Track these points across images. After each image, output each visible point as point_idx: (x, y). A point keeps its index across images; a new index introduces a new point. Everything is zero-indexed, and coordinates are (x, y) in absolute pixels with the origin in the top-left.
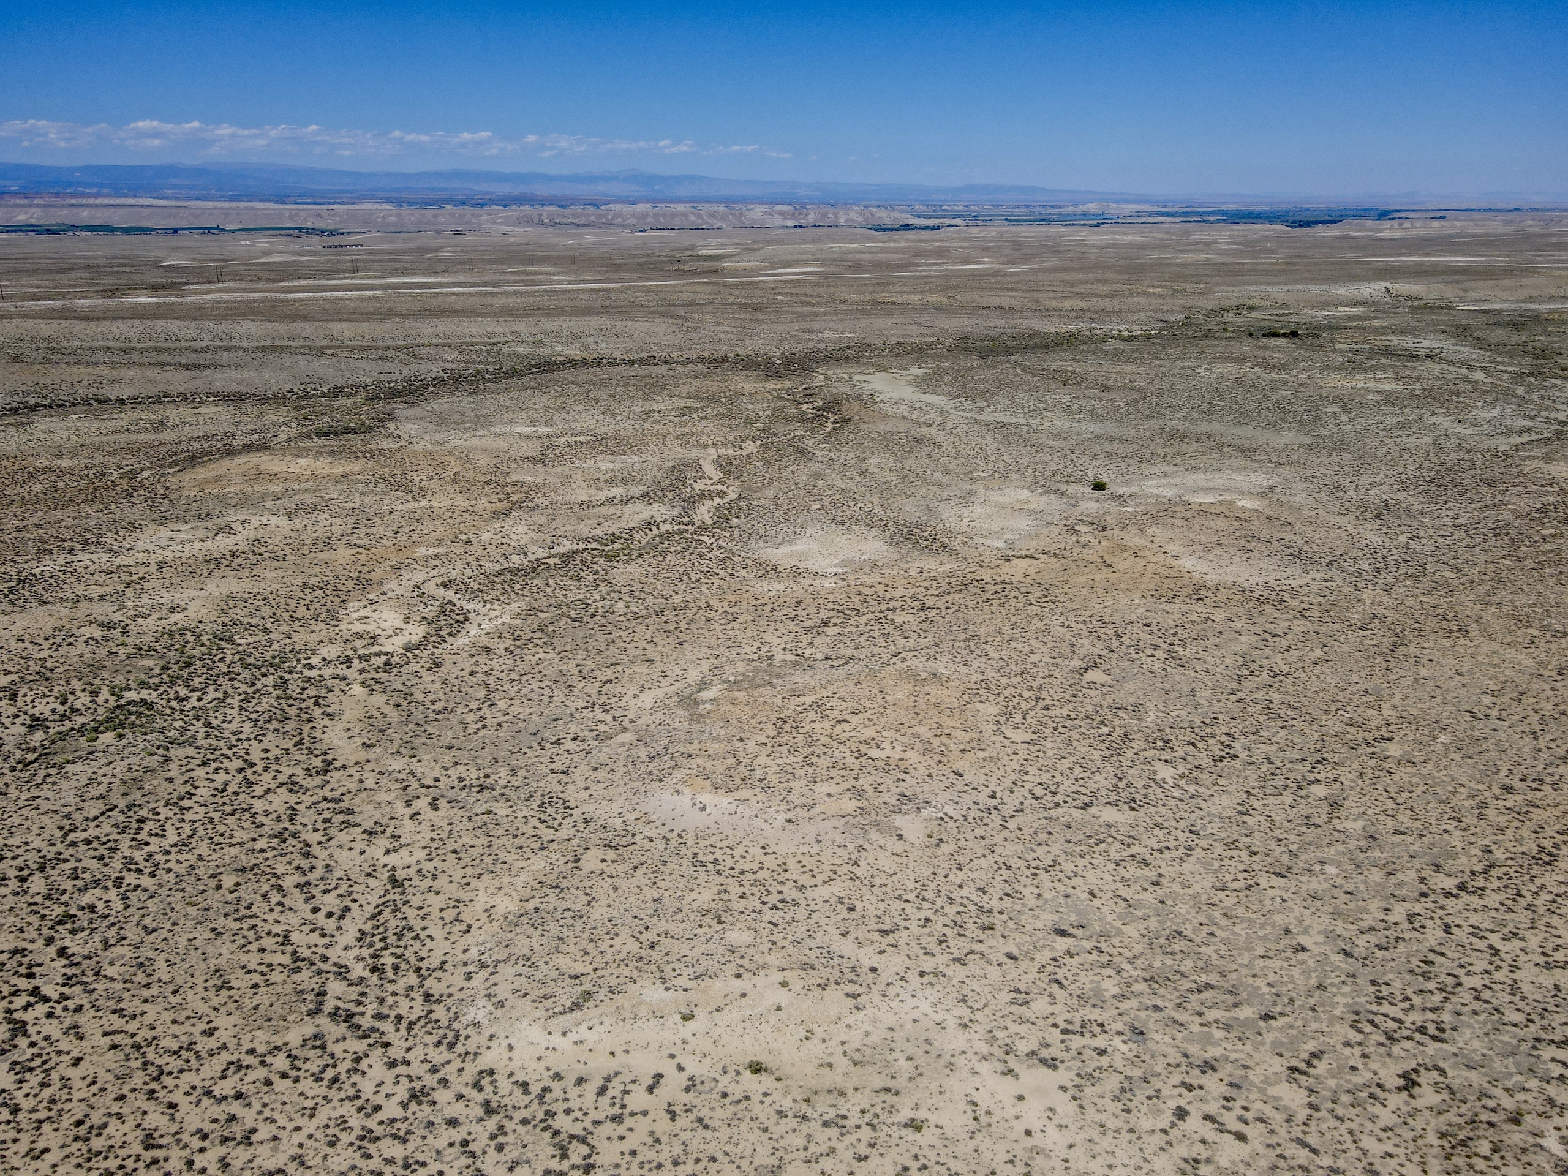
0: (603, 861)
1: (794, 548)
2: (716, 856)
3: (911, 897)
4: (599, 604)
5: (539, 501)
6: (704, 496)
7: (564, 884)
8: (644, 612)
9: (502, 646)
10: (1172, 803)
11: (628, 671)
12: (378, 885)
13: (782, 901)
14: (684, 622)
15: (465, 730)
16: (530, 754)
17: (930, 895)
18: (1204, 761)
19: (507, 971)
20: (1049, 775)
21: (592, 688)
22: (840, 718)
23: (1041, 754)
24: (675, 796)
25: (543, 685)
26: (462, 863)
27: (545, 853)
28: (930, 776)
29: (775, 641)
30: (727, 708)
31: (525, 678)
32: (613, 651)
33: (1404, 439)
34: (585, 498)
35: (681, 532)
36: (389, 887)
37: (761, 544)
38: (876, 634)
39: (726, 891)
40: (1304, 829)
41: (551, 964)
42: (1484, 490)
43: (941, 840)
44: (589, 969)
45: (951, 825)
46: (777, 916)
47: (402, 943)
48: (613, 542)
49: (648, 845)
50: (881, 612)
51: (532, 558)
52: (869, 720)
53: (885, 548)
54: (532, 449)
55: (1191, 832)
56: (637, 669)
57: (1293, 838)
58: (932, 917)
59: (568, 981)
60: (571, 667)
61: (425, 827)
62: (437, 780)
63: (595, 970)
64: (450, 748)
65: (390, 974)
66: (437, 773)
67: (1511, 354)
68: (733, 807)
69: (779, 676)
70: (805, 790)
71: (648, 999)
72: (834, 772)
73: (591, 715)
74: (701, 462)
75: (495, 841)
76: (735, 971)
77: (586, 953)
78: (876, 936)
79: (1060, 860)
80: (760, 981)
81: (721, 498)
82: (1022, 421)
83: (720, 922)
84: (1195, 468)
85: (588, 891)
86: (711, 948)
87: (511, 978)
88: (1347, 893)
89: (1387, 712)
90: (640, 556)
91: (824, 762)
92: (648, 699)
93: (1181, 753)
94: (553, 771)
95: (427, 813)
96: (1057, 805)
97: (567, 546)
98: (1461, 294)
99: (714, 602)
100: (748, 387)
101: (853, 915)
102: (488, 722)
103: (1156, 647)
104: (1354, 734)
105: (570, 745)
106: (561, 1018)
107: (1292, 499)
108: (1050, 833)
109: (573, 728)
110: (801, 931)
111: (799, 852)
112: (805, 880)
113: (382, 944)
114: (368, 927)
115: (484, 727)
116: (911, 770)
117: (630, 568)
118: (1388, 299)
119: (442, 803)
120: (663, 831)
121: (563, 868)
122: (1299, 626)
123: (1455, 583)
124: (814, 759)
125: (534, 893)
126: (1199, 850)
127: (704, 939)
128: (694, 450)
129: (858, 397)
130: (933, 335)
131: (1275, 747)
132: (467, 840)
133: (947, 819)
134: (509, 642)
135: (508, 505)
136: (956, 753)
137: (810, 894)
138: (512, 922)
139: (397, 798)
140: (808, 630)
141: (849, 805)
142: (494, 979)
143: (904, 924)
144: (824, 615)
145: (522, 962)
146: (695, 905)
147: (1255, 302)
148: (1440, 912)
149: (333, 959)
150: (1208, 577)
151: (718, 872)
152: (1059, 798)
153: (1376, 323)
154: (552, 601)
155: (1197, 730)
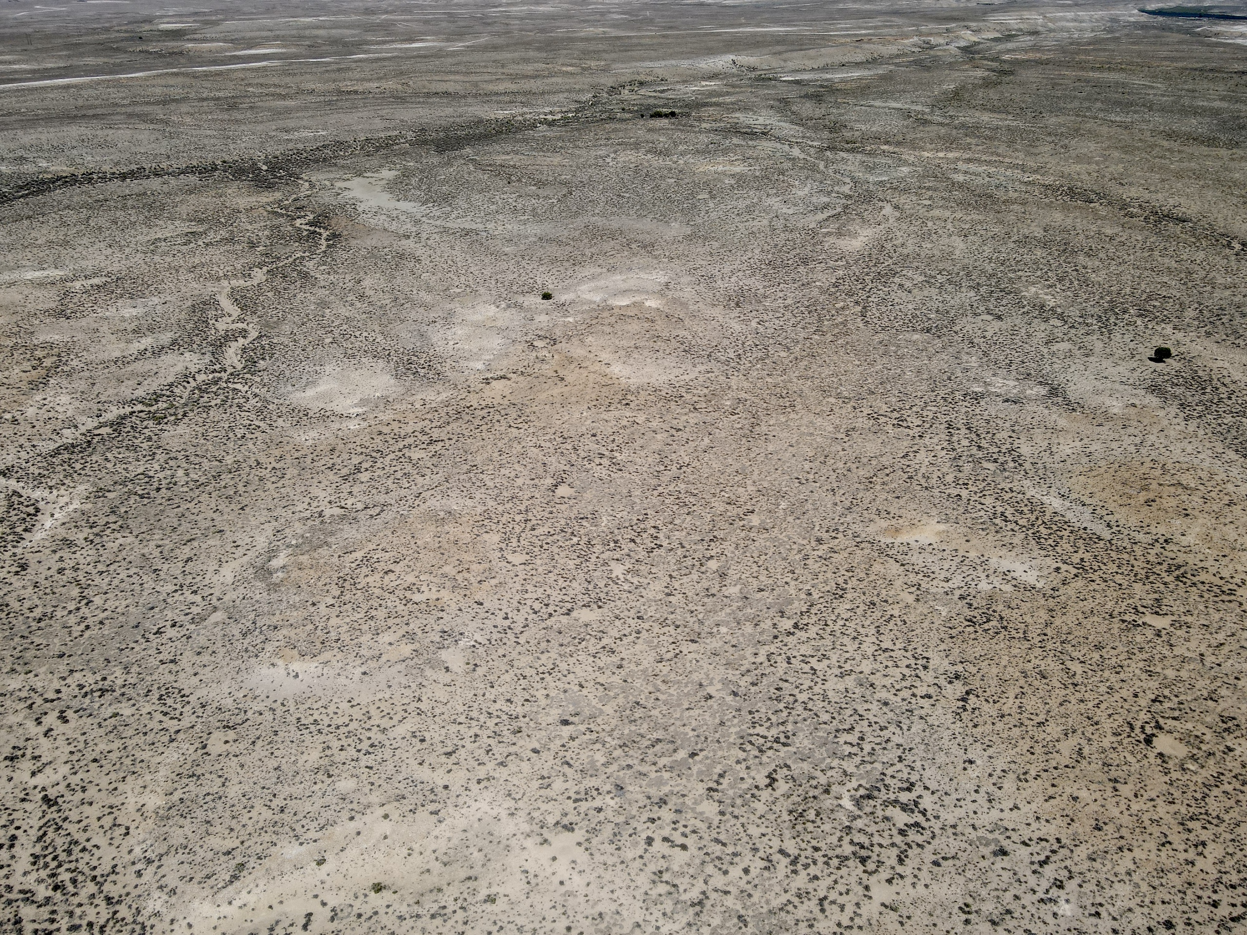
0: (226, 742)
1: (318, 389)
2: (316, 717)
3: (462, 719)
4: (161, 475)
5: (74, 363)
6: (229, 337)
7: (199, 771)
8: (203, 479)
9: (81, 536)
10: (625, 595)
11: (204, 546)
12: (35, 807)
13: (372, 746)
14: (241, 484)
15: (70, 633)
16: (137, 648)
17: (474, 714)
18: (642, 555)
19: (171, 862)
20: (542, 590)
21: (176, 569)
22: (386, 569)
23: (534, 572)
24: (272, 670)
25: (131, 572)
26: (105, 770)
27: (175, 744)
28: (460, 610)
29: (322, 495)
30: (295, 574)
31: (112, 568)
32: (185, 526)
33: (751, 223)
34: (118, 354)
35: (216, 382)
36: (45, 807)
37: (290, 388)
38: (399, 475)
39: (328, 747)
40: (706, 600)
41: (205, 847)
42: (801, 269)
43: (476, 665)
44: (237, 843)
45: (481, 650)
46: (369, 760)
47: (73, 858)
48: (157, 401)
49: (259, 719)
50: (400, 450)
51: (83, 429)
52: (409, 567)
53: (392, 381)
54: (48, 299)
55: (638, 618)
56: (211, 542)
57: (700, 608)
58: (479, 732)
59: (224, 858)
60: (150, 549)
61: (61, 741)
62: (58, 691)
63: (242, 843)
64: (61, 656)
65: (71, 888)
66: (56, 684)
67: (815, 129)
68: (320, 669)
69: (332, 533)
70: (371, 643)
71: (288, 856)
72: (390, 622)
73: (182, 598)
74: (218, 297)
75: (129, 742)
76: (349, 815)
77: (232, 830)
78: (443, 759)
79: (558, 662)
80: (367, 818)
81: (244, 337)
82: (481, 227)
83: (329, 776)
84: (612, 269)
85: (220, 773)
86: (327, 800)
87: (175, 867)
88: (733, 646)
89: (750, 488)
90: (185, 415)
91: (381, 614)
92: (227, 573)
93: (626, 551)
94: (162, 662)
95: (60, 728)
96: (551, 615)
97: (113, 413)
98: (783, 64)
99: (263, 459)
100: (242, 202)
101: (425, 745)
102: (90, 621)
103: (602, 456)
104: (733, 511)
105: (171, 633)
106: (224, 891)
107: (681, 294)
108: (548, 641)
109: (170, 615)
110: (390, 767)
111: (376, 699)
112: (385, 723)
113: (55, 863)
114: (38, 850)
115: (88, 627)
116: (446, 608)
117: (181, 429)
118: (734, 70)
119: (70, 714)
120: (269, 702)
121: (194, 757)
122: (693, 418)
123: (786, 362)
124: (374, 613)
125: (176, 785)
126: (644, 632)
127: (320, 794)
128: (208, 284)
129: (342, 207)
130: (395, 129)
131: (684, 533)
132: (103, 746)
133: (477, 646)
134: (87, 530)
135: (44, 372)
136: (476, 585)
137: (391, 735)
138: (163, 817)
139: (25, 718)
140: (345, 478)
141: (406, 649)
142: (161, 871)
143: (460, 743)
144: (356, 460)
145: (180, 851)
146: (308, 766)
147: (642, 78)
148: (785, 648)
149: (17, 888)
150: (631, 381)
151: (320, 732)
152: (551, 609)
153: (728, 99)
154: (116, 478)
155: (635, 527)
